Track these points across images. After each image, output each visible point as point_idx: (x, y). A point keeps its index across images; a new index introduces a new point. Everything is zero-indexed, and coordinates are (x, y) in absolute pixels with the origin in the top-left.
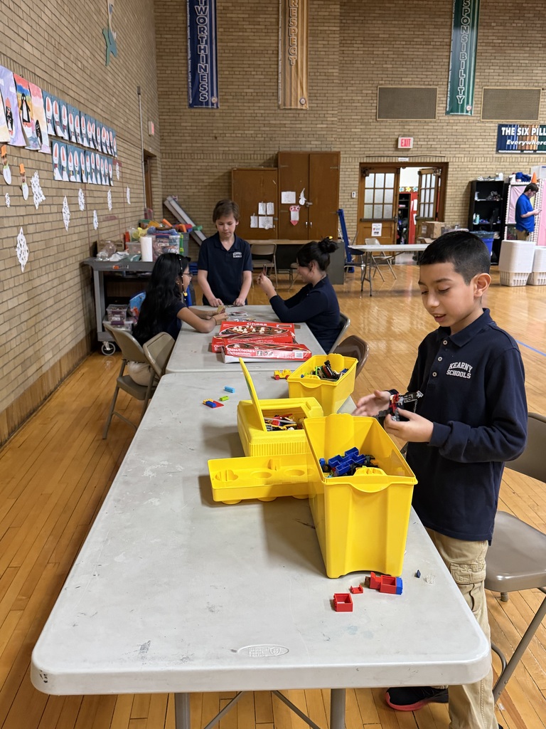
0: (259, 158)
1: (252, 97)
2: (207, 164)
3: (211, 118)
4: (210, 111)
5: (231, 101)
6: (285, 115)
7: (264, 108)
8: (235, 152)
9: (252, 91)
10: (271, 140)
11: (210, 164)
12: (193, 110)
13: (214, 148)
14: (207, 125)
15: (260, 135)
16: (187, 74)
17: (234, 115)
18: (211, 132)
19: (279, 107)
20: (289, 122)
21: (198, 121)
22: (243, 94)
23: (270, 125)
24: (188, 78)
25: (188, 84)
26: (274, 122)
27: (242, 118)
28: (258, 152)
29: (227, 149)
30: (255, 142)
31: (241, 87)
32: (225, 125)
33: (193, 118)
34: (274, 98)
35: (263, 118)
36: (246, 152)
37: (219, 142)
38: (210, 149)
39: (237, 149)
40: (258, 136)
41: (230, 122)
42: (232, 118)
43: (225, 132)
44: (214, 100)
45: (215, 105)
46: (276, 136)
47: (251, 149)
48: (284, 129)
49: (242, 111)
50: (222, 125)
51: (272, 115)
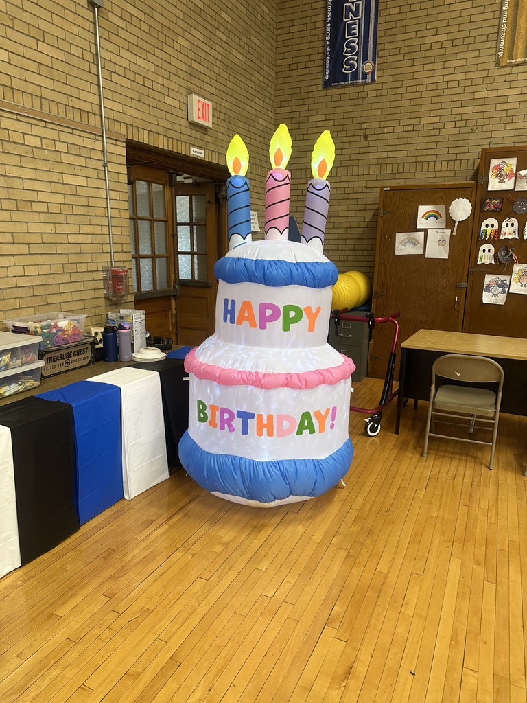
0: (444, 168)
1: (442, 51)
2: (345, 185)
3: (360, 101)
4: (360, 88)
5: (399, 64)
6: (510, 78)
7: (466, 69)
8: (399, 160)
9: (444, 37)
10: (473, 131)
11: (351, 185)
12: (331, 92)
13: (360, 156)
14: (352, 115)
15: (452, 124)
16: (325, 27)
17: (403, 90)
18: (357, 127)
19: (498, 62)
20: (517, 91)
21: (338, 110)
22: (423, 47)
23: (473, 102)
24: (325, 34)
25: (325, 46)
26: (484, 95)
27: (417, 95)
28: (445, 157)
29: (384, 155)
30: (438, 139)
31: (420, 34)
32: (385, 112)
33: (330, 105)
34: (488, 45)
35: (460, 90)
36: (418, 159)
37: (372, 144)
38: (353, 157)
39: (405, 153)
40: (447, 125)
41: (394, 104)
42: (399, 97)
43: (383, 124)
44: (368, 68)
45: (369, 76)
46: (487, 121)
47: (430, 152)
48: (505, 106)
49: (420, 82)
50: (379, 112)
51: (480, 81)
